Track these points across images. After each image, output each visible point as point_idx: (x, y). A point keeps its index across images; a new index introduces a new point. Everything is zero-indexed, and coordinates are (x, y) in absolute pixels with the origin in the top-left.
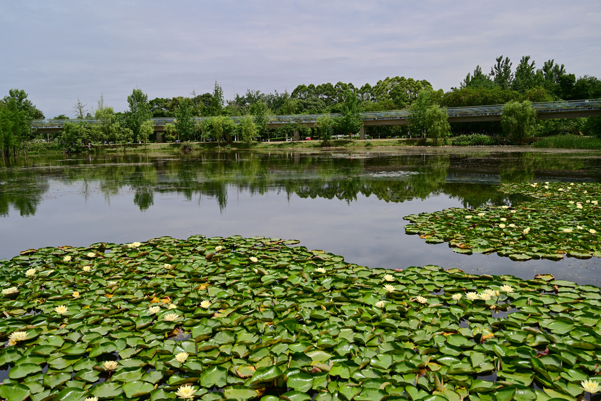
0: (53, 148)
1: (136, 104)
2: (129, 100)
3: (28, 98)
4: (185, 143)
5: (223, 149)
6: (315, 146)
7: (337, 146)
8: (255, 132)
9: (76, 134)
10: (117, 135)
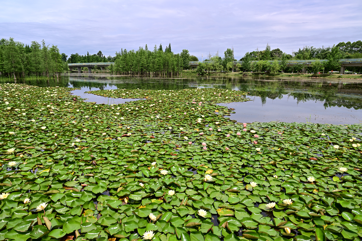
0: (194, 72)
1: (228, 55)
2: (225, 53)
3: (189, 53)
4: (245, 73)
5: (262, 76)
6: (309, 77)
7: (321, 77)
8: (278, 69)
9: (202, 67)
10: (217, 68)
